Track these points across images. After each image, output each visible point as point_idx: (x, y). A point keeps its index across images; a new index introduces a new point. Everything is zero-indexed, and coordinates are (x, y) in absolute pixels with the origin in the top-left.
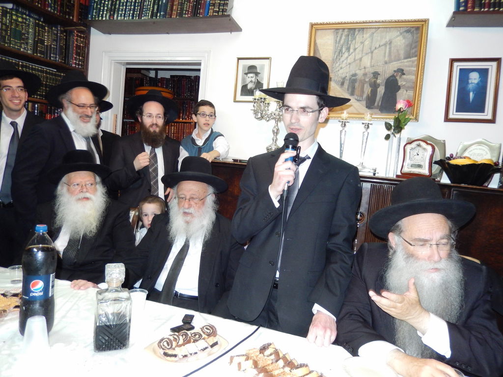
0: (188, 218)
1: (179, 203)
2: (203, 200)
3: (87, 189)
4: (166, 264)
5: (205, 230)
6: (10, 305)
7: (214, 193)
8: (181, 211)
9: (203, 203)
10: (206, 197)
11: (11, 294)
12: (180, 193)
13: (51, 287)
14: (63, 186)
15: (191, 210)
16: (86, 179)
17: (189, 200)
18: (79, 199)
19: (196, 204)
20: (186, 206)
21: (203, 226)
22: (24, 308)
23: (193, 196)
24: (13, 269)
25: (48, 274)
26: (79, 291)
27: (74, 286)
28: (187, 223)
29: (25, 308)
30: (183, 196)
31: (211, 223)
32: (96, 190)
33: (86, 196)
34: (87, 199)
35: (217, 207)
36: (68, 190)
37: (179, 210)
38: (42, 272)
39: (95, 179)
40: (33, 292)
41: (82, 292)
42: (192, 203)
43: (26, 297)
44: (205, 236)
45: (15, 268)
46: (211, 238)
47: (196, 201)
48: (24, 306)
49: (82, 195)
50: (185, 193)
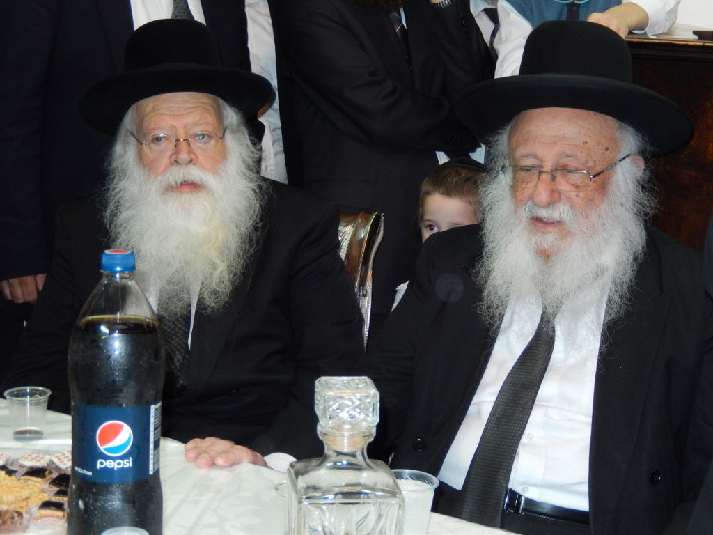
0: (549, 239)
1: (514, 188)
2: (601, 177)
3: (190, 152)
4: (476, 399)
5: (609, 286)
6: (27, 498)
7: (642, 153)
8: (524, 214)
9: (603, 188)
10: (612, 166)
11: (25, 470)
12: (521, 151)
13: (152, 446)
14: (126, 143)
15: (561, 212)
16: (189, 120)
17: (554, 178)
18: (170, 188)
19: (577, 187)
20: (543, 196)
21: (600, 272)
22: (81, 503)
23: (565, 161)
24: (17, 395)
25: (142, 403)
26: (214, 473)
27: (197, 457)
28: (545, 256)
29: (86, 504)
30: (529, 162)
31: (631, 258)
32: (223, 154)
33: (188, 178)
34: (194, 186)
35: (650, 203)
36: (140, 156)
37: (515, 212)
38: (127, 397)
39: (220, 117)
40: (106, 458)
41: (220, 476)
42: (563, 185)
43: (85, 472)
44: (609, 307)
45: (24, 395)
46: (628, 313)
47: (576, 178)
48: (80, 497)
49: (176, 175)
50: (540, 152)
